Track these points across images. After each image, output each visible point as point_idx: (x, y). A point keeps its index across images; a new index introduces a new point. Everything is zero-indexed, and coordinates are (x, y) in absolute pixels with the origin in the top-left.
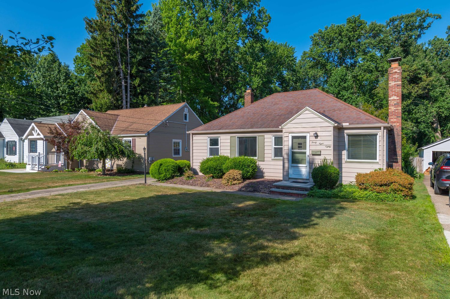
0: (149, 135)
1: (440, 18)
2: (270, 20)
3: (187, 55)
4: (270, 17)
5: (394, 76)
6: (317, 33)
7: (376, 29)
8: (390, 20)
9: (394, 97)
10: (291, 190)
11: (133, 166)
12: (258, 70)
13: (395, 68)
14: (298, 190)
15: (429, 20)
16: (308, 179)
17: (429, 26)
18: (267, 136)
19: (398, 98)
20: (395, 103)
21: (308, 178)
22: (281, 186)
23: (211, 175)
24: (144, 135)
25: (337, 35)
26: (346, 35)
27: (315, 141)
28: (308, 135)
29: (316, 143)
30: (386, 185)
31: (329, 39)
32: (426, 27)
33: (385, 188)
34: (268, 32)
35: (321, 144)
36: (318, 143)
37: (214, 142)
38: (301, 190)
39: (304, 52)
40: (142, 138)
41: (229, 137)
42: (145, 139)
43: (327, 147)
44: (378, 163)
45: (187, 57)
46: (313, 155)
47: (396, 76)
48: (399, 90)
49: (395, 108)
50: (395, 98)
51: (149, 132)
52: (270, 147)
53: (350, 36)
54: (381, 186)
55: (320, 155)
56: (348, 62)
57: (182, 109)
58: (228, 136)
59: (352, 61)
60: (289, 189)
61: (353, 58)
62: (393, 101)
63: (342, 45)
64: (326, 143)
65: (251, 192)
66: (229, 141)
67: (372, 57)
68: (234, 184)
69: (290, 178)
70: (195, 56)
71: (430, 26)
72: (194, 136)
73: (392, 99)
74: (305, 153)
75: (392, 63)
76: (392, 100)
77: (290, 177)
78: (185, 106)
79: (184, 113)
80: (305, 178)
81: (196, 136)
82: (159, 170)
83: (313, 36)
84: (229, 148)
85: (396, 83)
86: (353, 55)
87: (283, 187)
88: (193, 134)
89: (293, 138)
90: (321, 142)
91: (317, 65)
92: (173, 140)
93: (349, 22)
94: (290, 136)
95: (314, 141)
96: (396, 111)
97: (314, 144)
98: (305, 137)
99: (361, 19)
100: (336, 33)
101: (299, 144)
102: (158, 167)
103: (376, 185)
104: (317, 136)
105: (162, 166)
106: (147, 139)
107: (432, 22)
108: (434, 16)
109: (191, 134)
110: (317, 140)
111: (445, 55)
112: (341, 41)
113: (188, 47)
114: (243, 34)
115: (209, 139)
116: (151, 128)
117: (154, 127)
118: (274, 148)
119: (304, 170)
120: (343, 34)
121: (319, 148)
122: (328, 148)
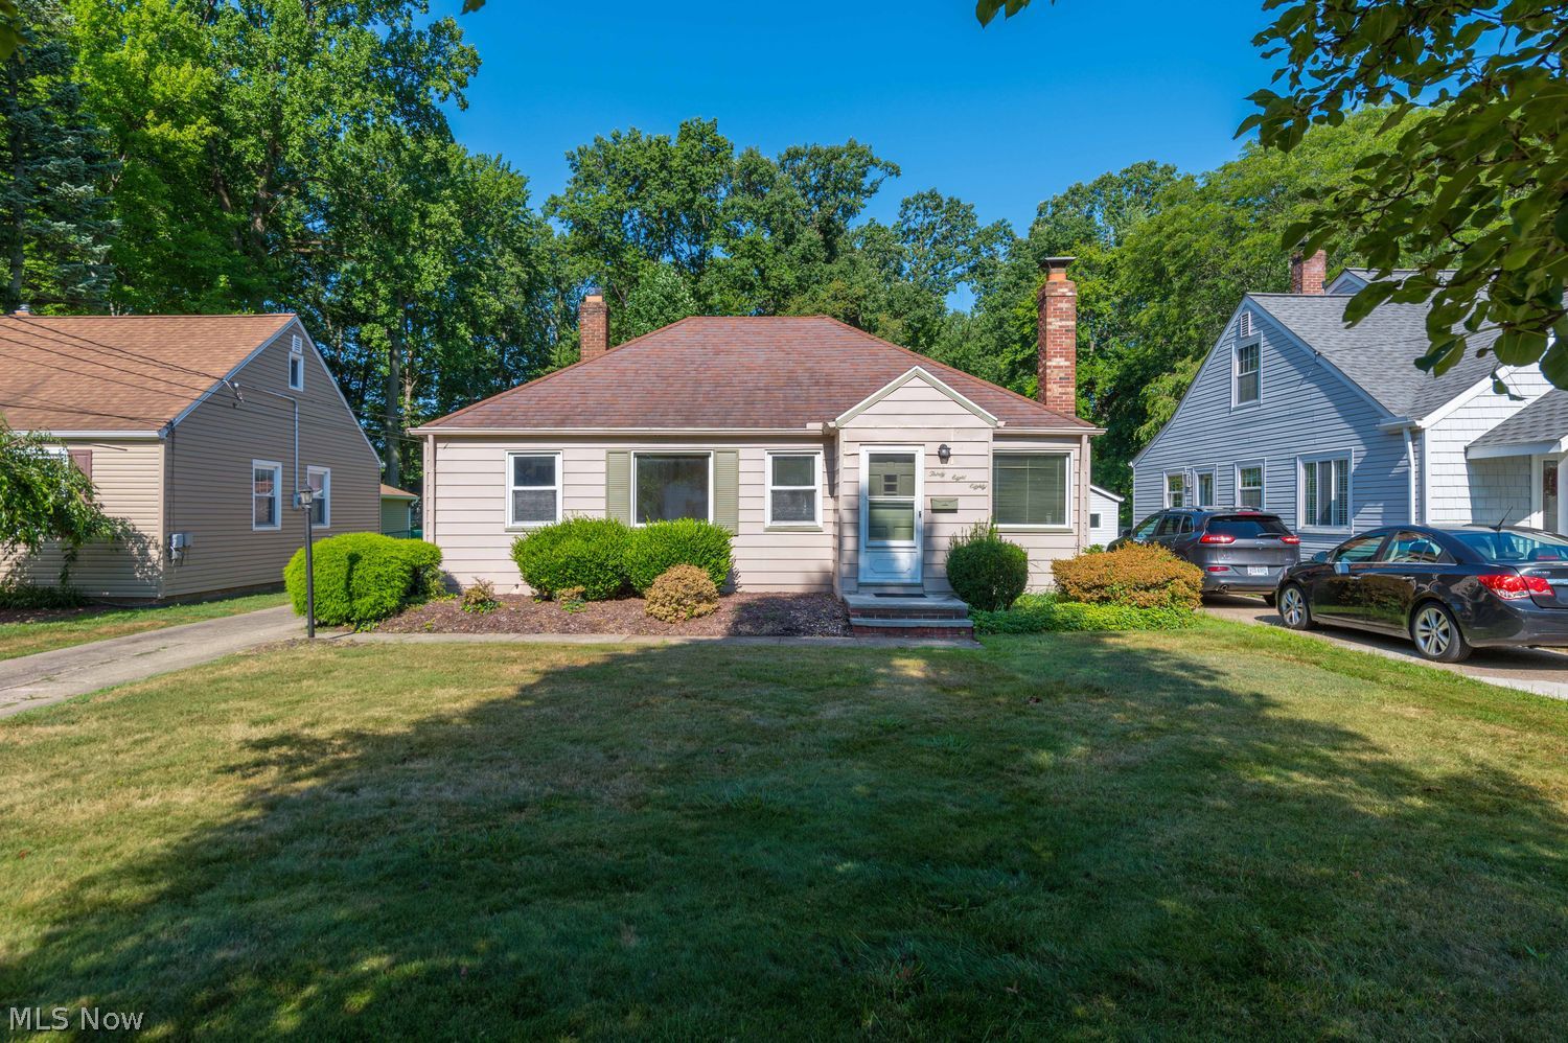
0: (172, 435)
1: (898, 175)
2: (475, 67)
3: (157, 124)
4: (475, 58)
5: (1059, 305)
6: (591, 145)
7: (761, 171)
8: (789, 154)
9: (1058, 359)
10: (911, 617)
11: (64, 577)
12: (427, 232)
13: (1062, 284)
14: (935, 617)
15: (874, 174)
16: (921, 585)
17: (873, 191)
18: (747, 452)
19: (1067, 363)
20: (1062, 375)
21: (919, 581)
22: (878, 610)
23: (581, 588)
24: (155, 434)
25: (654, 166)
26: (684, 171)
27: (940, 471)
28: (920, 454)
29: (943, 475)
30: (1155, 586)
31: (632, 174)
32: (867, 191)
33: (1153, 594)
34: (465, 106)
35: (957, 480)
36: (949, 476)
37: (534, 472)
38: (941, 618)
39: (554, 198)
40: (130, 448)
41: (602, 454)
42: (159, 450)
43: (975, 488)
44: (1069, 531)
45: (153, 131)
46: (934, 511)
47: (1064, 305)
48: (1069, 342)
49: (1060, 390)
50: (1062, 362)
51: (171, 423)
52: (754, 491)
53: (693, 175)
54: (1147, 589)
55: (954, 511)
56: (682, 251)
57: (282, 341)
58: (599, 451)
59: (695, 250)
60: (903, 617)
61: (697, 242)
62: (1056, 371)
63: (670, 198)
64: (972, 476)
65: (778, 635)
66: (602, 467)
67: (753, 247)
68: (699, 616)
69: (860, 585)
70: (193, 134)
71: (875, 191)
72: (439, 445)
73: (1054, 364)
74: (910, 506)
75: (1053, 270)
76: (1055, 367)
77: (862, 580)
78: (291, 330)
79: (291, 355)
80: (909, 581)
81: (450, 445)
82: (349, 578)
83: (576, 153)
84: (602, 491)
85: (1064, 323)
86: (699, 232)
87: (885, 610)
88: (438, 438)
89: (875, 459)
90: (959, 473)
91: (593, 245)
92: (255, 462)
93: (686, 134)
94: (865, 453)
95: (936, 471)
96: (1064, 397)
97: (938, 478)
98: (910, 459)
99: (720, 134)
100: (652, 160)
101: (889, 478)
102: (345, 570)
103: (1137, 588)
104: (944, 456)
105: (360, 565)
106: (167, 454)
107: (881, 180)
108: (886, 165)
109: (431, 438)
110: (945, 466)
111: (895, 272)
112: (666, 184)
113: (158, 90)
114: (382, 95)
115: (512, 457)
116: (177, 410)
117: (186, 403)
118: (773, 491)
119: (904, 555)
120: (674, 164)
121: (951, 490)
122: (979, 491)
